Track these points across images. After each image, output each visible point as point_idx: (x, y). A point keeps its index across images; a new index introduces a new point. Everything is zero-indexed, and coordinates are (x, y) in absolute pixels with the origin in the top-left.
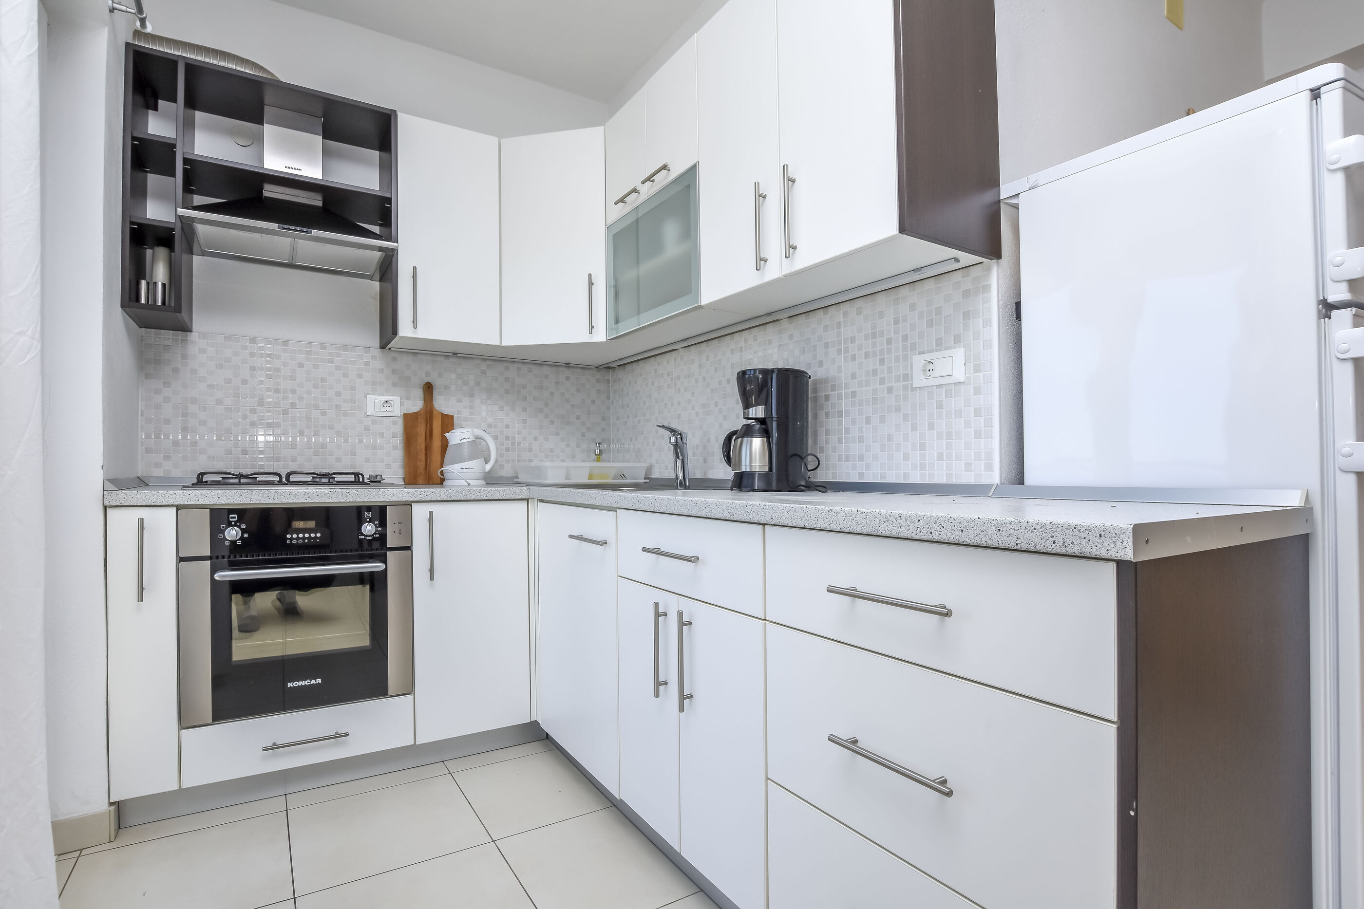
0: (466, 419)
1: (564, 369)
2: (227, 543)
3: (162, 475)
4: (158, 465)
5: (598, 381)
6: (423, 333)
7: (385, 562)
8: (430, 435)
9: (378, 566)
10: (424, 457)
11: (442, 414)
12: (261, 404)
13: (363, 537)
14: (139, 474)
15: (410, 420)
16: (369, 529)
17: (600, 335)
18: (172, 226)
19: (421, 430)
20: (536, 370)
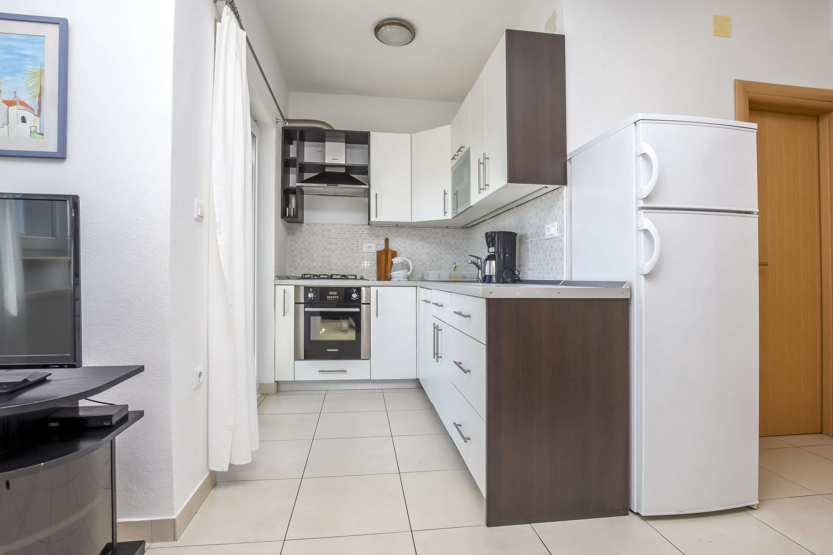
0: (402, 253)
1: (446, 229)
2: (309, 299)
3: (294, 275)
4: (293, 272)
5: (463, 233)
6: (380, 219)
7: (360, 308)
8: (387, 260)
9: (357, 310)
10: (384, 269)
11: (392, 251)
12: (326, 249)
13: (353, 299)
14: (287, 275)
15: (379, 253)
16: (354, 296)
17: (449, 216)
18: (295, 188)
19: (383, 258)
20: (433, 230)
